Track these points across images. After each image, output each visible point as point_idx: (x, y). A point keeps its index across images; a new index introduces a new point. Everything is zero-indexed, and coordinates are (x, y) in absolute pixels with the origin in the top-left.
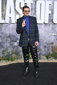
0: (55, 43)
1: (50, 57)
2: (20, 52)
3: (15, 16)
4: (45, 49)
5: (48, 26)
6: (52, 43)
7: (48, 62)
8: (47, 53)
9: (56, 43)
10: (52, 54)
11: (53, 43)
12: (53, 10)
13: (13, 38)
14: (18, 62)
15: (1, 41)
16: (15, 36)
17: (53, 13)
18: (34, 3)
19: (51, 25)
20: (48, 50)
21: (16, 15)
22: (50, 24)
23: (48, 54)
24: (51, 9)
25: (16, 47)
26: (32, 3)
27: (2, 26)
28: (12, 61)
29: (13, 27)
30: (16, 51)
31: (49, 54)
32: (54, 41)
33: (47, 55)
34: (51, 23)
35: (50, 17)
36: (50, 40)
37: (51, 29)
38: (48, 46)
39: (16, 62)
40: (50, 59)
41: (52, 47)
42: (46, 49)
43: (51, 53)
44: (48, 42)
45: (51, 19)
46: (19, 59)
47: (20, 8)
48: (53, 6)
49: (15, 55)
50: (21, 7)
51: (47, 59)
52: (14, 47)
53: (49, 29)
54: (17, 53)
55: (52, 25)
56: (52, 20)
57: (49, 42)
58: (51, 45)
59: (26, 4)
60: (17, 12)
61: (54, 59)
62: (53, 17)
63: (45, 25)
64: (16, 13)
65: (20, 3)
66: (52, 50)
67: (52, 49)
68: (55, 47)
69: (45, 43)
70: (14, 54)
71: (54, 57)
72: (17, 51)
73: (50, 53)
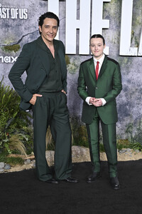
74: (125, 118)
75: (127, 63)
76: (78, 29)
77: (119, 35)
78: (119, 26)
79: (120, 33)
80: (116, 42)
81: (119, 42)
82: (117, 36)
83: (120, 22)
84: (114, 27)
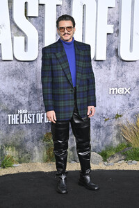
0: (125, 116)
1: (113, 156)
2: (26, 141)
3: (12, 39)
4: (97, 132)
5: (104, 67)
6: (118, 116)
7: (108, 168)
8: (105, 144)
9: (129, 116)
10: (118, 148)
11: (121, 116)
12: (118, 24)
13: (6, 102)
14: (20, 171)
16: (13, 96)
17: (118, 32)
18: (66, 4)
19: (113, 65)
20: (108, 135)
21: (15, 38)
22: (110, 63)
23: (107, 148)
24: (112, 20)
25: (15, 127)
26: (60, 3)
28: (4, 168)
29: (7, 71)
30: (17, 140)
31: (109, 148)
32: (123, 110)
33: (103, 149)
34: (114, 59)
35: (110, 43)
36: (110, 107)
37: (113, 77)
38: (106, 123)
39: (15, 172)
40: (111, 162)
41: (118, 127)
42: (101, 131)
43: (116, 143)
44: (105, 112)
45: (114, 47)
46: (24, 161)
47: (27, 17)
48: (119, 13)
49: (13, 150)
50: (29, 15)
51: (105, 160)
52: (11, 129)
53: (108, 75)
54: (18, 144)
55: (118, 64)
56: (117, 51)
57: (109, 114)
58: (115, 122)
59: (43, 5)
60: (18, 28)
61: (125, 160)
62: (119, 42)
63: (98, 64)
64: (16, 30)
65: (26, 3)
66: (118, 137)
67: (116, 131)
68: (126, 126)
69: (98, 114)
70: (10, 149)
71: (124, 154)
72: (19, 140)
73: (111, 143)
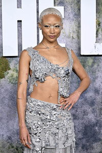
15: (93, 120)
27: (95, 66)
74: (95, 145)
75: (92, 66)
76: (20, 21)
77: (79, 27)
78: (78, 14)
79: (79, 24)
80: (75, 36)
81: (79, 37)
82: (75, 28)
83: (79, 9)
84: (71, 16)
